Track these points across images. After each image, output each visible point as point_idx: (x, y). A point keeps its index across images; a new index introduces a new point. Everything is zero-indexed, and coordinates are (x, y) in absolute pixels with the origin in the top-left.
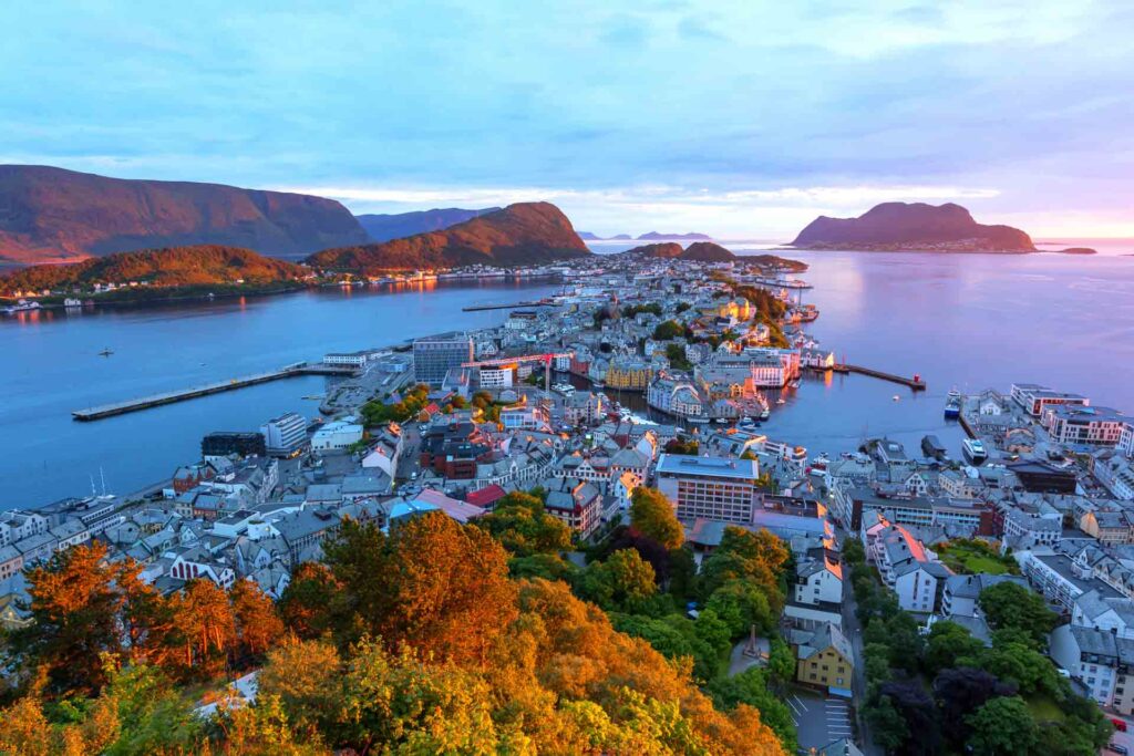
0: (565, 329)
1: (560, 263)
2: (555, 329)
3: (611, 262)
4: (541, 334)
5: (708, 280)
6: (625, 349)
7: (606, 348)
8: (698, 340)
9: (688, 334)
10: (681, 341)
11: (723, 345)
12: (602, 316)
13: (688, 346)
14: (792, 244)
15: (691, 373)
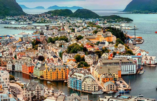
0: (17, 50)
1: (9, 18)
2: (12, 50)
3: (36, 18)
4: (4, 53)
5: (88, 26)
6: (52, 59)
7: (41, 58)
8: (90, 53)
9: (85, 50)
10: (82, 54)
11: (104, 55)
12: (36, 43)
13: (86, 56)
14: (124, 11)
15: (89, 70)
